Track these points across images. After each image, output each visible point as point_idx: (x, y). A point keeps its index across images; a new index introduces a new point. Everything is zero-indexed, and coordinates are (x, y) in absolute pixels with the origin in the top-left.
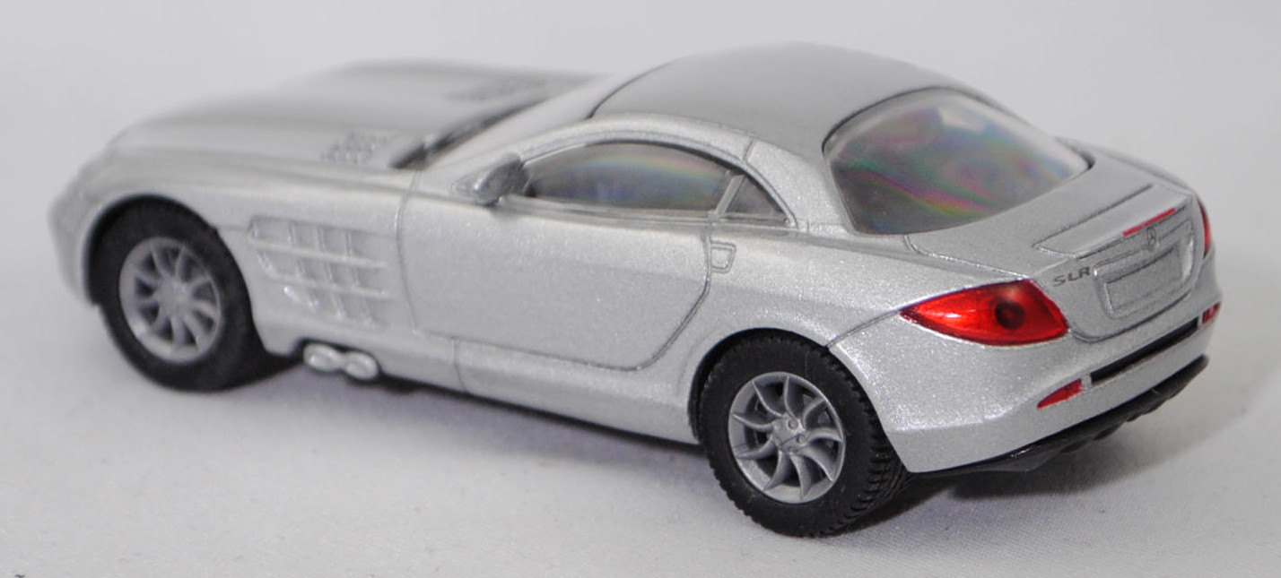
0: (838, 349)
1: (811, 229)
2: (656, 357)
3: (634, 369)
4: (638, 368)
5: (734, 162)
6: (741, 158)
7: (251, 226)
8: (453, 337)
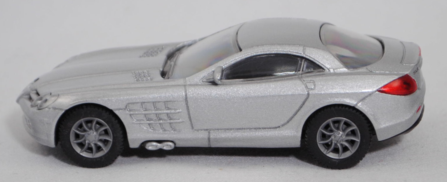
0: (358, 106)
1: (335, 70)
2: (288, 122)
3: (279, 127)
4: (281, 126)
5: (300, 55)
6: (302, 53)
7: (126, 107)
8: (207, 130)
